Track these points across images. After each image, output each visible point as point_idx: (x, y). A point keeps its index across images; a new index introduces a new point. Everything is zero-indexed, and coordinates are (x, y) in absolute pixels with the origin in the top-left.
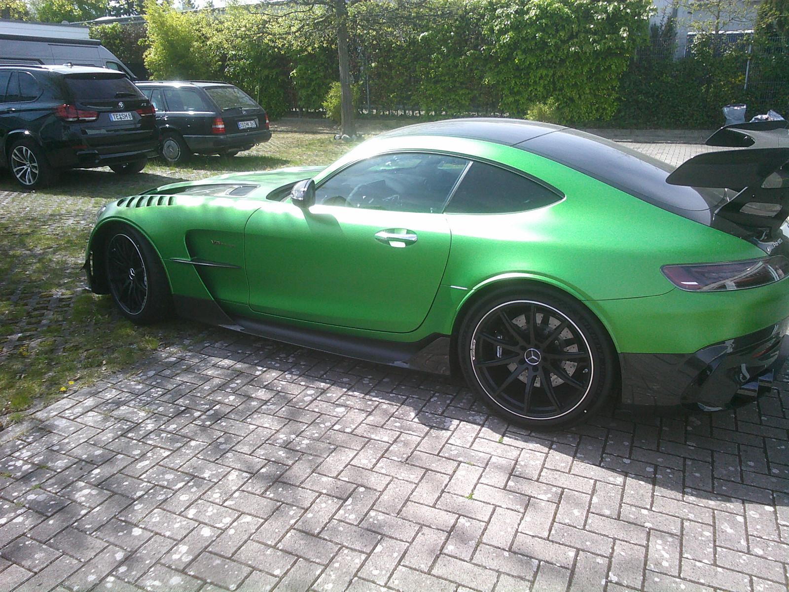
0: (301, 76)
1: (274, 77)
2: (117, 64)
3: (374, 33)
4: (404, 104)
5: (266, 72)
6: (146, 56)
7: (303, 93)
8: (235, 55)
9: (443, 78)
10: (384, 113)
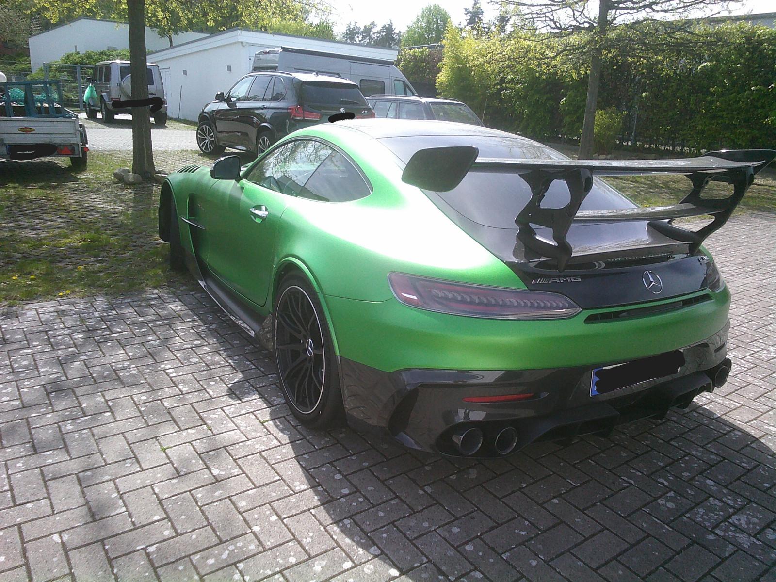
0: (569, 103)
1: (543, 102)
2: (404, 82)
3: (645, 61)
4: (673, 139)
5: (537, 97)
6: (439, 77)
7: (567, 119)
8: (512, 79)
9: (719, 114)
10: (650, 146)
